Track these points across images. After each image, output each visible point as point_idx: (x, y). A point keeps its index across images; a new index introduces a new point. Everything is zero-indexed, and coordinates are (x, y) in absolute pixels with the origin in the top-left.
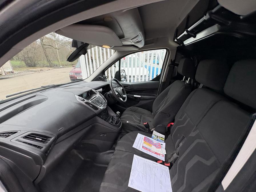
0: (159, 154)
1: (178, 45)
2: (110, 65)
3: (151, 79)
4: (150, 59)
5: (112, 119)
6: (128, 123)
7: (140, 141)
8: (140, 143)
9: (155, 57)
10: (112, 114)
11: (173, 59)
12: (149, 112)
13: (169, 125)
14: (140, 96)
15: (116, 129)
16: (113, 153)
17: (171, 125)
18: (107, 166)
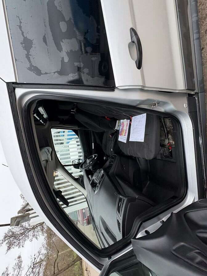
0: (127, 124)
1: (48, 121)
2: (70, 175)
3: (77, 136)
4: (60, 140)
5: (111, 162)
6: (113, 150)
7: (122, 138)
8: (123, 138)
9: (57, 136)
10: (108, 163)
11: (59, 122)
12: (105, 134)
13: (108, 119)
14: (93, 144)
15: (118, 158)
16: (138, 158)
17: (107, 117)
18: (148, 161)
